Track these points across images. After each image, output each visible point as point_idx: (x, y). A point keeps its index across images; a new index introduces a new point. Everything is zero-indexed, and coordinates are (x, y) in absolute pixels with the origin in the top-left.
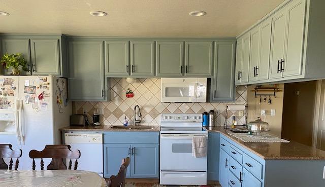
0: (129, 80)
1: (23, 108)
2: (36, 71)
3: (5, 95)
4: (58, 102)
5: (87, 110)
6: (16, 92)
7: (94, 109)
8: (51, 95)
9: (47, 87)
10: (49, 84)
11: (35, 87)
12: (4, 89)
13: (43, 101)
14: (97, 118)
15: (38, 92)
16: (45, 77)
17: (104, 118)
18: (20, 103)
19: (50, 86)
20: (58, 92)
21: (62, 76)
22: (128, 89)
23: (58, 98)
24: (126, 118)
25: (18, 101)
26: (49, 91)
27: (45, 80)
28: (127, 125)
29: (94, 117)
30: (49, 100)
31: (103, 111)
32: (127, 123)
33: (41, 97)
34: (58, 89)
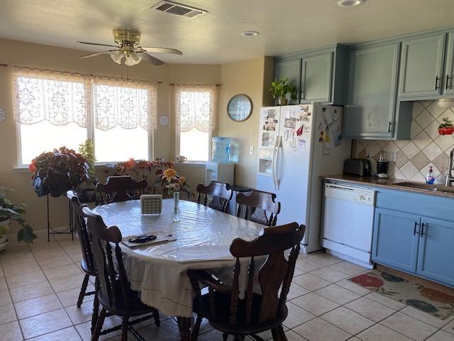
0: (442, 103)
1: (281, 146)
2: (304, 99)
3: (268, 129)
4: (321, 139)
5: (372, 153)
6: (277, 126)
7: (382, 152)
8: (310, 130)
9: (307, 119)
10: (309, 114)
11: (294, 119)
12: (267, 123)
13: (301, 137)
14: (384, 167)
15: (298, 125)
16: (306, 105)
17: (396, 169)
18: (280, 140)
19: (310, 118)
20: (324, 126)
21: (332, 103)
22: (444, 120)
23: (322, 133)
24: (431, 171)
25: (278, 137)
26: (309, 124)
27: (306, 110)
28: (432, 183)
29: (378, 165)
30: (307, 136)
31: (395, 156)
32: (433, 180)
33: (300, 133)
34: (323, 122)
